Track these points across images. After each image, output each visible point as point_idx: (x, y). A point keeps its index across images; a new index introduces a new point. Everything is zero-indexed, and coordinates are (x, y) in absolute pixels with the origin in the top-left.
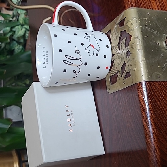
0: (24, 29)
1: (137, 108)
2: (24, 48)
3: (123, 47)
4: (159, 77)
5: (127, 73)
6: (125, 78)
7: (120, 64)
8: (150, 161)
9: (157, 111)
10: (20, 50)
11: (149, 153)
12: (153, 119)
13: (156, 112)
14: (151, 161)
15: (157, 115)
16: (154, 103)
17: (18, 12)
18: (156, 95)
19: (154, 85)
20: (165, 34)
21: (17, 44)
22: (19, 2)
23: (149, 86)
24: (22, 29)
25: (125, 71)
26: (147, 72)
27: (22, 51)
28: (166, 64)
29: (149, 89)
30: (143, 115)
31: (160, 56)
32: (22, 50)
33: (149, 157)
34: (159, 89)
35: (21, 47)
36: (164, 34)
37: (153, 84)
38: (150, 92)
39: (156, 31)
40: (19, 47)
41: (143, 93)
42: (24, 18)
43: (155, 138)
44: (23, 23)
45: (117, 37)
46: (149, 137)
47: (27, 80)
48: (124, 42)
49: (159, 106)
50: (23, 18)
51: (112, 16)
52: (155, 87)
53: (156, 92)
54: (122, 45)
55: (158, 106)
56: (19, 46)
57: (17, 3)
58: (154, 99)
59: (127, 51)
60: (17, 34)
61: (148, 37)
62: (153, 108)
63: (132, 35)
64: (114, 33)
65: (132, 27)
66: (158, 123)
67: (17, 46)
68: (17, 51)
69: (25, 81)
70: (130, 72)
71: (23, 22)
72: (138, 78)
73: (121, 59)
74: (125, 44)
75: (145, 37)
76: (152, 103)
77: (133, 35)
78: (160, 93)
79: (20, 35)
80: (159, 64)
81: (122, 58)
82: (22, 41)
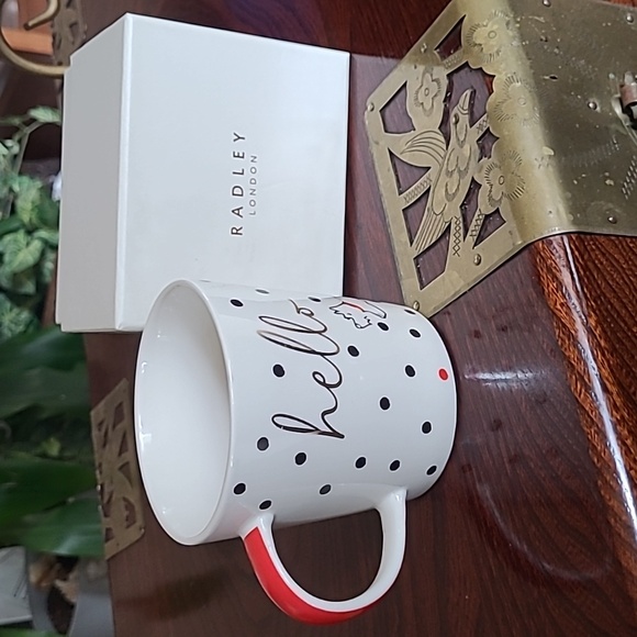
0: (36, 245)
1: (541, 339)
2: (36, 320)
3: (461, 128)
4: (615, 222)
5: (487, 217)
6: (480, 239)
7: (454, 194)
8: (619, 535)
9: (620, 341)
10: (21, 328)
11: (610, 503)
12: (612, 371)
13: (617, 346)
14: (622, 534)
15: (625, 357)
16: (607, 310)
17: (11, 190)
18: (611, 282)
19: (597, 247)
20: (614, 74)
21: (8, 305)
22: (15, 156)
23: (582, 248)
24: (28, 244)
25: (478, 213)
26: (567, 200)
27: (31, 329)
28: (632, 175)
29: (583, 259)
30: (569, 357)
31: (606, 148)
32: (28, 326)
33: (612, 521)
34: (618, 261)
35: (25, 315)
36: (612, 76)
37: (594, 244)
38: (585, 272)
39: (583, 62)
40: (18, 315)
41: (558, 274)
42: (38, 203)
43: (629, 442)
44: (35, 221)
45: (436, 99)
46: (601, 440)
47: (52, 440)
48: (466, 107)
49: (626, 324)
50: (33, 203)
51: (407, 32)
52: (604, 255)
53: (609, 273)
54: (457, 122)
55: (623, 325)
56: (16, 310)
57: (8, 157)
58: (605, 297)
59: (481, 133)
60: (11, 262)
61: (554, 78)
62: (604, 330)
63: (495, 71)
64: (423, 88)
65: (493, 46)
66: (630, 388)
67: (11, 310)
68: (11, 330)
69: (45, 445)
70: (497, 210)
71: (33, 216)
72: (533, 224)
73: (460, 171)
74: (471, 113)
75: (545, 80)
76: (600, 311)
77: (500, 73)
78: (623, 278)
79: (20, 264)
80: (607, 174)
81: (462, 169)
82: (30, 288)
